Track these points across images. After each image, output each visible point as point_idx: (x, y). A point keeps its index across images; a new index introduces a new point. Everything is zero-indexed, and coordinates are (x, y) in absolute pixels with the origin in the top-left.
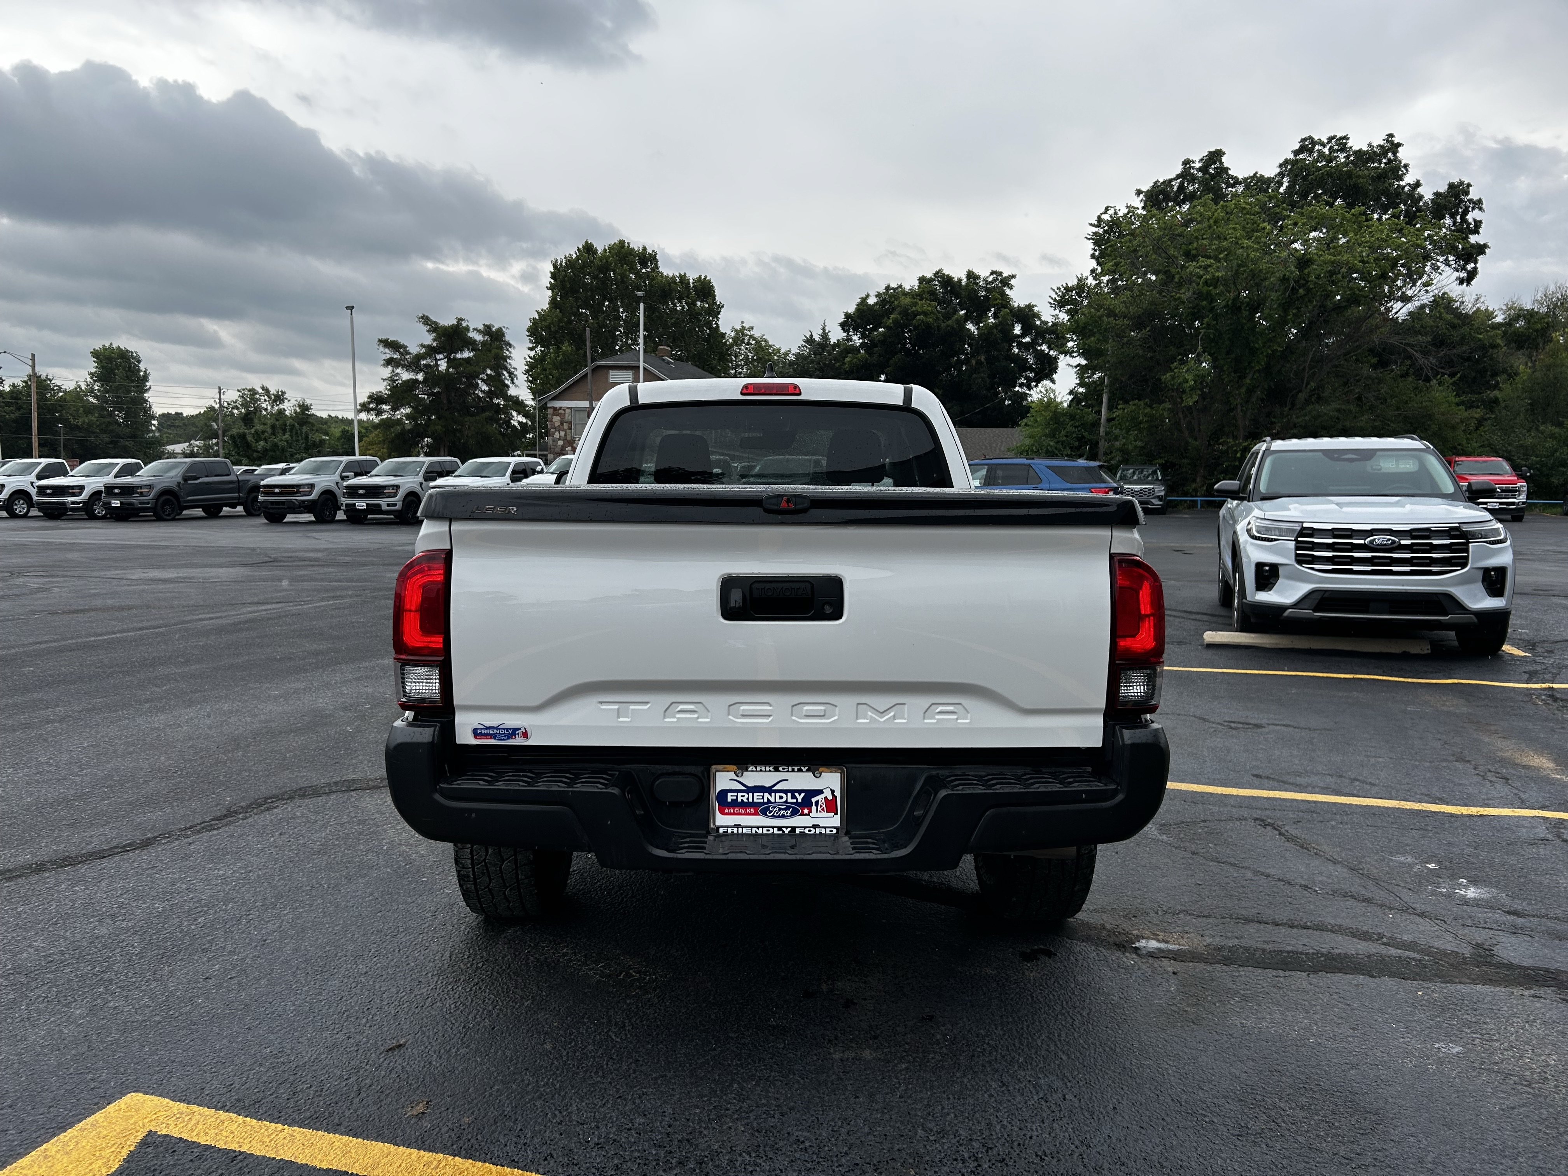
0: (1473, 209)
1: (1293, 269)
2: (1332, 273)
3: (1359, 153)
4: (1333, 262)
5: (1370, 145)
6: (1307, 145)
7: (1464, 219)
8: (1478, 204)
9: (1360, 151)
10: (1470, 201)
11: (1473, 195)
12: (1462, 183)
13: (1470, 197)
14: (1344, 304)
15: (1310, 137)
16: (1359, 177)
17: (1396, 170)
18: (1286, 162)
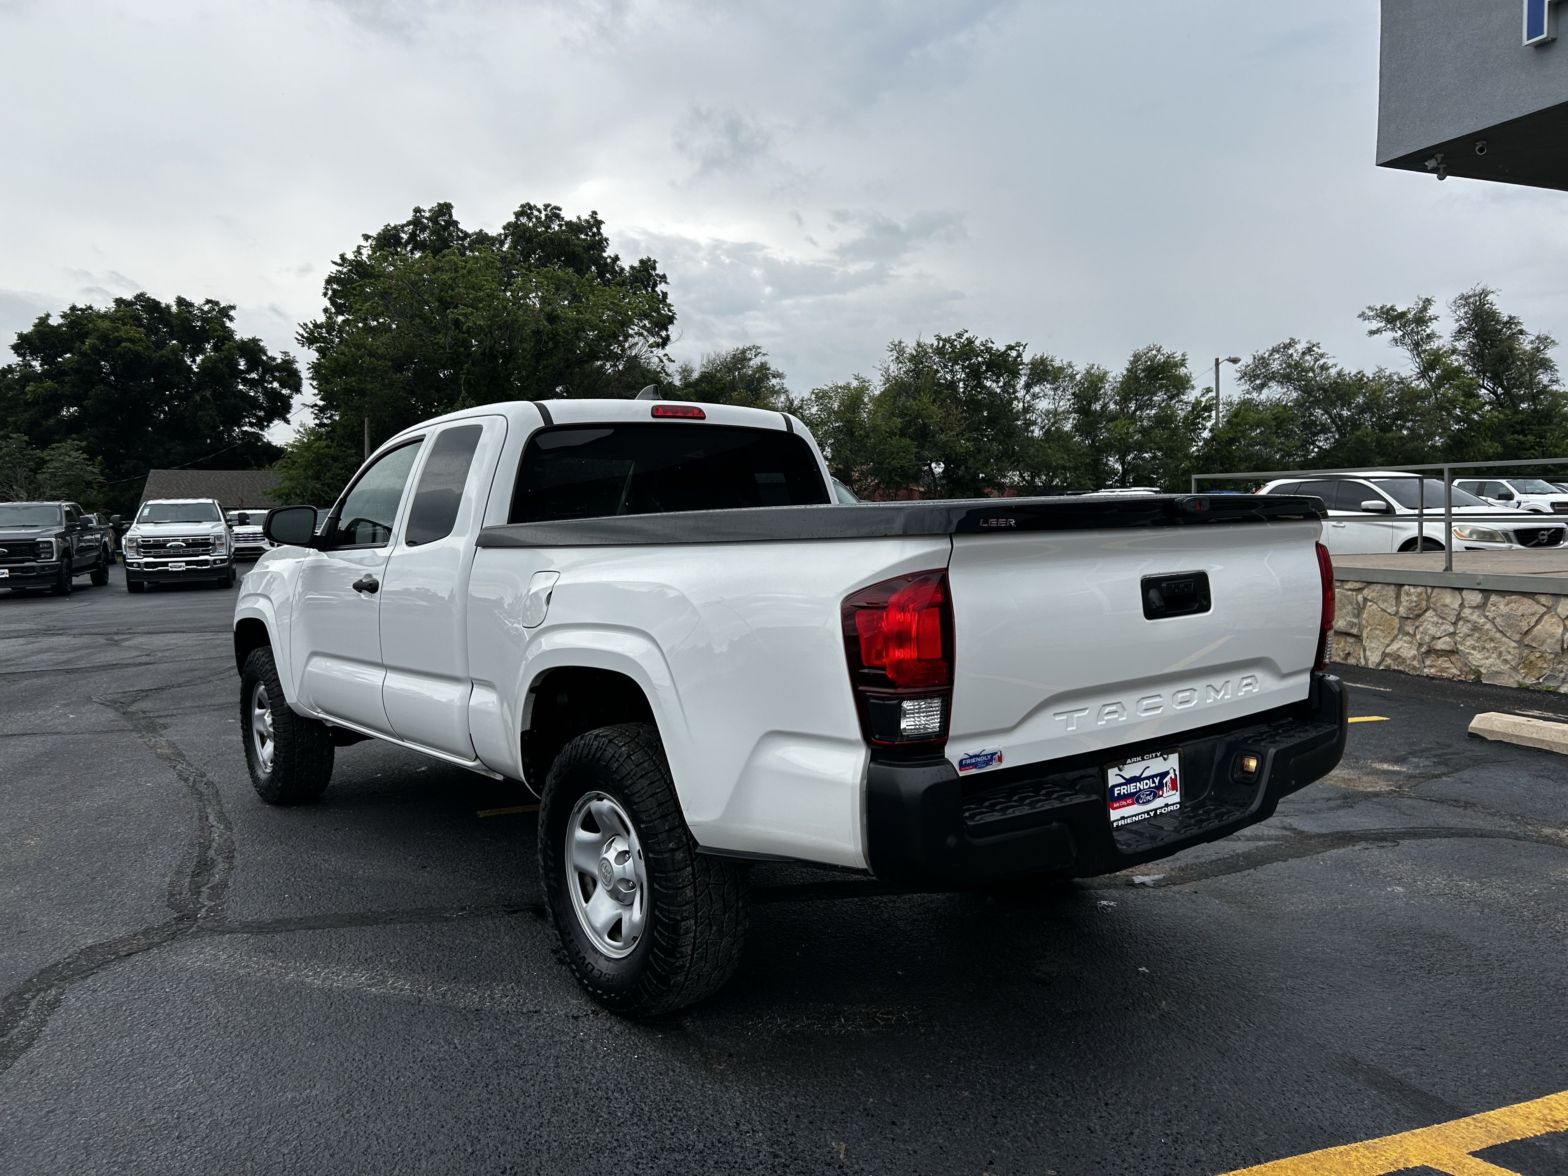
0: (660, 282)
1: (546, 323)
2: (577, 330)
3: (569, 224)
4: (577, 321)
5: (579, 218)
6: (526, 210)
7: (653, 290)
8: (663, 278)
9: (571, 221)
10: (657, 275)
11: (660, 271)
12: (649, 259)
13: (657, 272)
14: (585, 358)
15: (528, 204)
16: (575, 245)
17: (600, 244)
18: (509, 224)
